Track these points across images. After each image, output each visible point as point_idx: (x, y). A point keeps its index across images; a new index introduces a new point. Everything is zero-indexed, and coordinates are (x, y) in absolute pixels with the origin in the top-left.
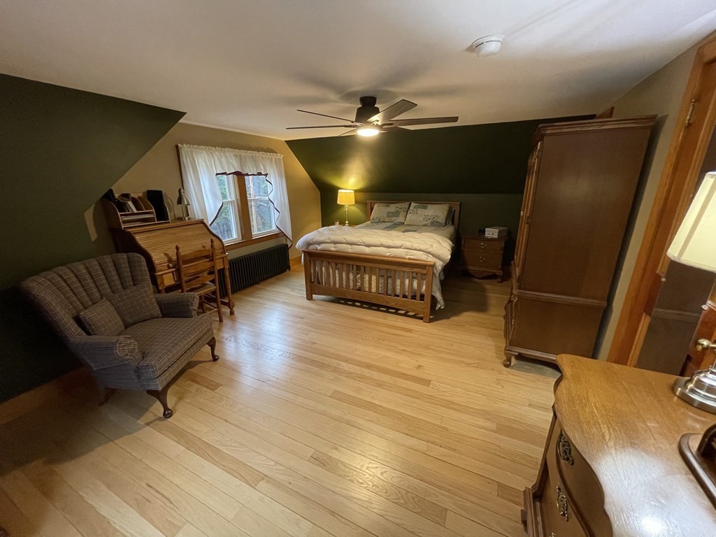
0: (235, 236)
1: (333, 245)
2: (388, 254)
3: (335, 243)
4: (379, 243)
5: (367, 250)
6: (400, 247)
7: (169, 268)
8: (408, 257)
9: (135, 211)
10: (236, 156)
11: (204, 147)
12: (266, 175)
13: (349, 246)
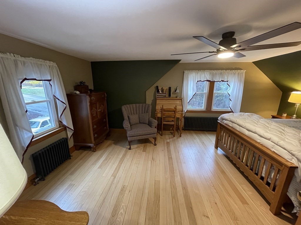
0: (203, 108)
1: (231, 123)
2: (259, 141)
3: (233, 122)
4: (254, 131)
5: (247, 133)
6: (269, 139)
7: (160, 112)
8: (273, 150)
9: (161, 93)
10: (210, 73)
11: (194, 71)
12: (228, 81)
13: (238, 127)
